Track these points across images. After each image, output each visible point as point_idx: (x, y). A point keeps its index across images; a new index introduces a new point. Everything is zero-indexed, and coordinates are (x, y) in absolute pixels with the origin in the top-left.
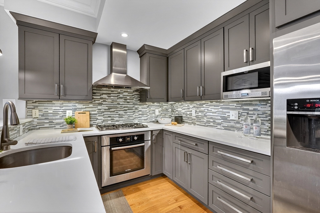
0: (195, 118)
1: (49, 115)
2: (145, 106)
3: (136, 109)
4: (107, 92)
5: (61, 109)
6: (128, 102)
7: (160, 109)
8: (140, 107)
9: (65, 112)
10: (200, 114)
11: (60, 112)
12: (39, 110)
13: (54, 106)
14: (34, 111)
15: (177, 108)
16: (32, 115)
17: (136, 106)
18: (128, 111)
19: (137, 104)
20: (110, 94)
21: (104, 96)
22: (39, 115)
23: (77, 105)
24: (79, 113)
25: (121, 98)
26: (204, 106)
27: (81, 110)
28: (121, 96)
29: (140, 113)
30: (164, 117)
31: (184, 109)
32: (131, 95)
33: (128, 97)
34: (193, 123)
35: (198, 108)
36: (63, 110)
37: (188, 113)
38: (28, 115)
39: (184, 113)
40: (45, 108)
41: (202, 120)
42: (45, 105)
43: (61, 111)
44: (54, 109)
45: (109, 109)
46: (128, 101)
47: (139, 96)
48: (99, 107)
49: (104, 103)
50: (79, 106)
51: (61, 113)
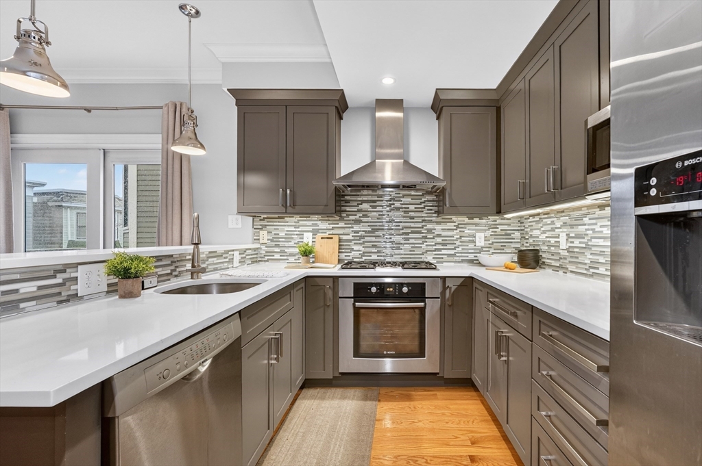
0: (565, 253)
1: (280, 240)
2: (450, 226)
3: (430, 231)
4: (370, 198)
5: (296, 231)
6: (412, 218)
7: (489, 233)
8: (438, 227)
9: (301, 235)
10: (577, 243)
11: (294, 235)
12: (268, 232)
13: (288, 226)
14: (261, 232)
15: (532, 230)
16: (259, 239)
17: (429, 226)
18: (411, 236)
19: (430, 221)
20: (374, 201)
21: (365, 206)
22: (268, 240)
23: (319, 222)
24: (322, 238)
25: (398, 209)
26: (586, 220)
27: (326, 233)
28: (397, 204)
29: (439, 240)
30: (501, 251)
31: (544, 232)
32: (419, 201)
33: (412, 207)
34: (561, 267)
35: (572, 226)
36: (298, 233)
37: (553, 241)
38: (255, 239)
39: (544, 243)
40: (275, 229)
41: (581, 259)
42: (275, 224)
43: (297, 235)
44: (287, 231)
45: (374, 231)
46: (412, 214)
47: (435, 204)
48: (356, 228)
49: (365, 219)
50: (323, 225)
51: (296, 236)
